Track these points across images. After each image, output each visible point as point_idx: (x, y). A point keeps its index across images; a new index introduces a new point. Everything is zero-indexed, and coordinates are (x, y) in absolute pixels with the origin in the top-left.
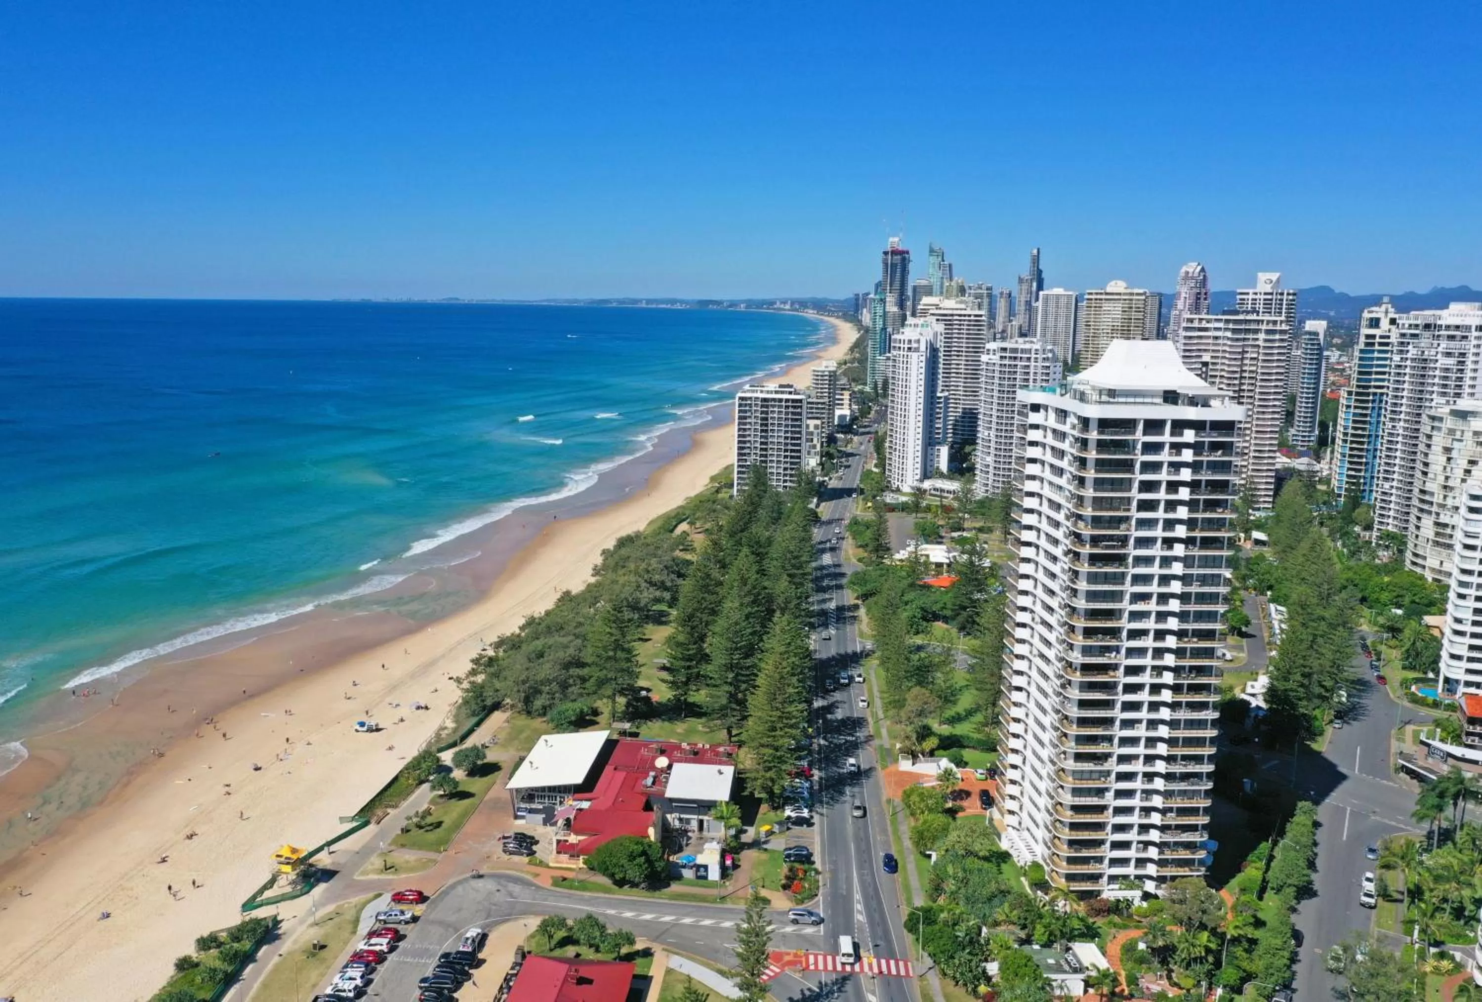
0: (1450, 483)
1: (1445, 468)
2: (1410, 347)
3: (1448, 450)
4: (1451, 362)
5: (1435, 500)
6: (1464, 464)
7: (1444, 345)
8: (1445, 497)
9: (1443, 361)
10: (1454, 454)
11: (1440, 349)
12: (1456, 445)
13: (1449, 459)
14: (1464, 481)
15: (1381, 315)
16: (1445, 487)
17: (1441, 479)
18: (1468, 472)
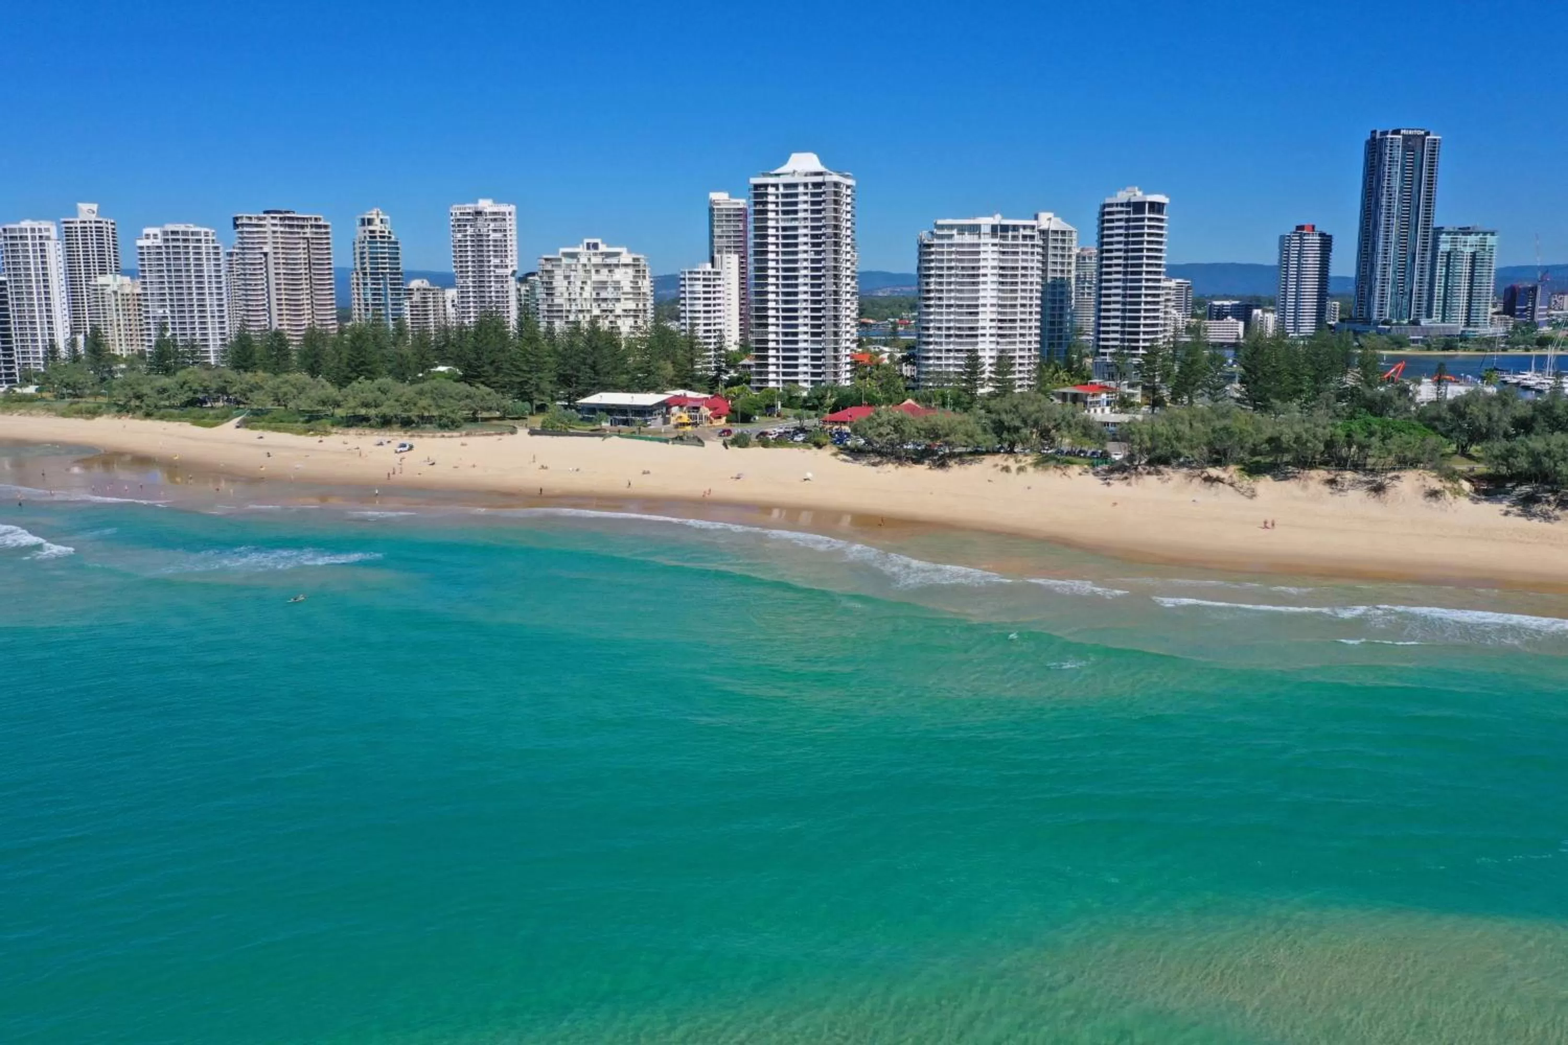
0: (573, 297)
1: (568, 288)
2: (468, 228)
3: (567, 277)
4: (498, 235)
5: (564, 309)
6: (579, 284)
7: (492, 225)
8: (571, 305)
9: (493, 236)
10: (572, 279)
11: (490, 228)
12: (573, 273)
13: (569, 283)
14: (581, 294)
15: (374, 216)
16: (570, 300)
17: (566, 295)
18: (582, 288)
